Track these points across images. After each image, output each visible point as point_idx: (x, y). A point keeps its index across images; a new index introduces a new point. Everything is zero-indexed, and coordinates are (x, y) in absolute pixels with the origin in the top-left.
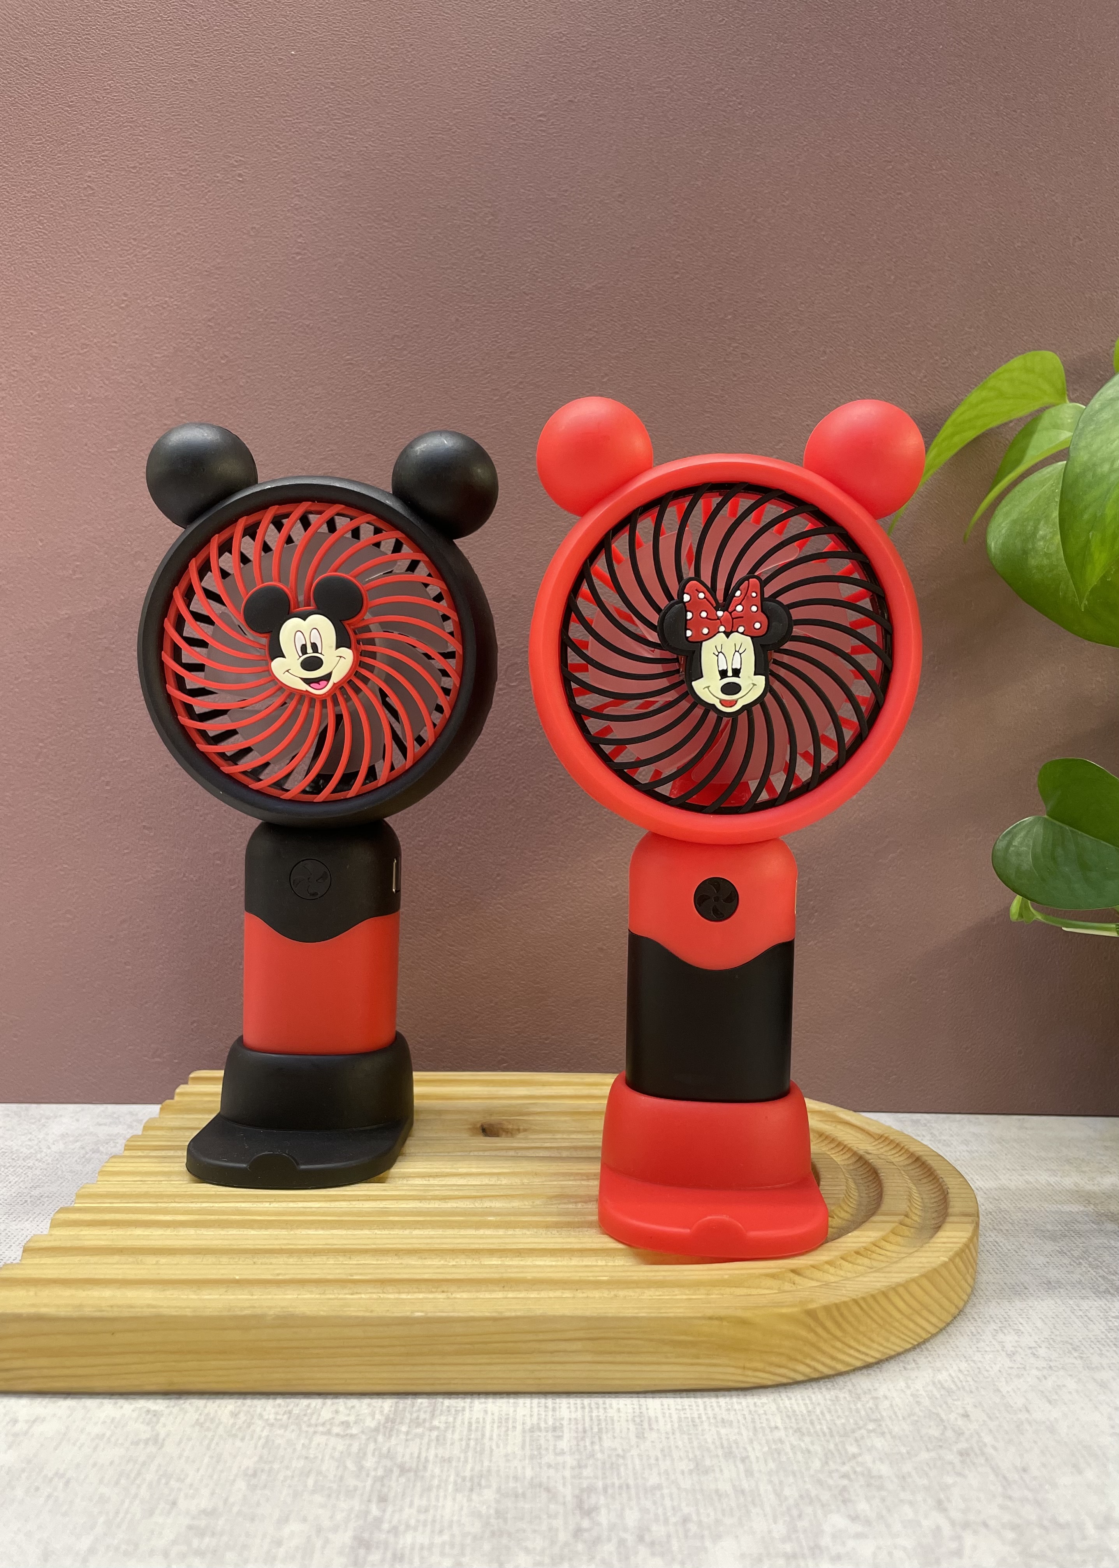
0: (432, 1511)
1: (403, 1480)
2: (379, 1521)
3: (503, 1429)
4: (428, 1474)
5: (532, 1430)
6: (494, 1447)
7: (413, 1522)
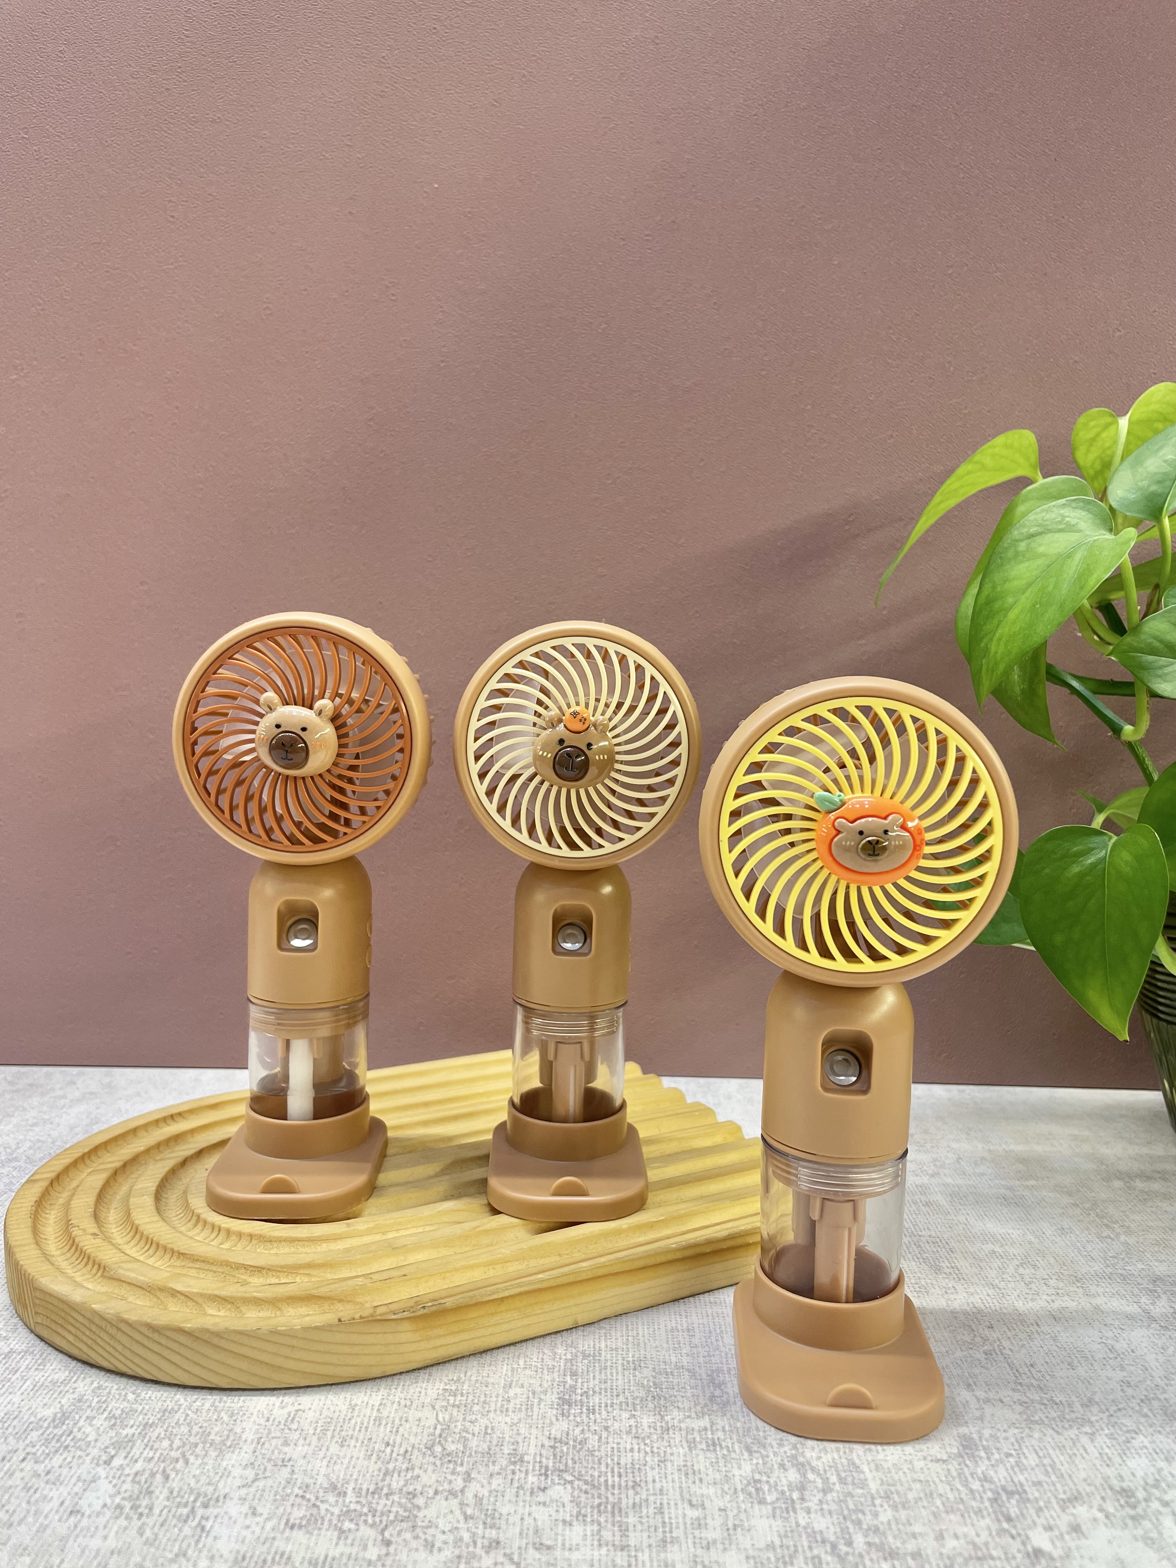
0: (609, 1382)
1: (586, 1361)
2: (573, 1388)
3: (651, 1330)
4: (603, 1358)
5: (672, 1330)
6: (646, 1341)
7: (597, 1389)
